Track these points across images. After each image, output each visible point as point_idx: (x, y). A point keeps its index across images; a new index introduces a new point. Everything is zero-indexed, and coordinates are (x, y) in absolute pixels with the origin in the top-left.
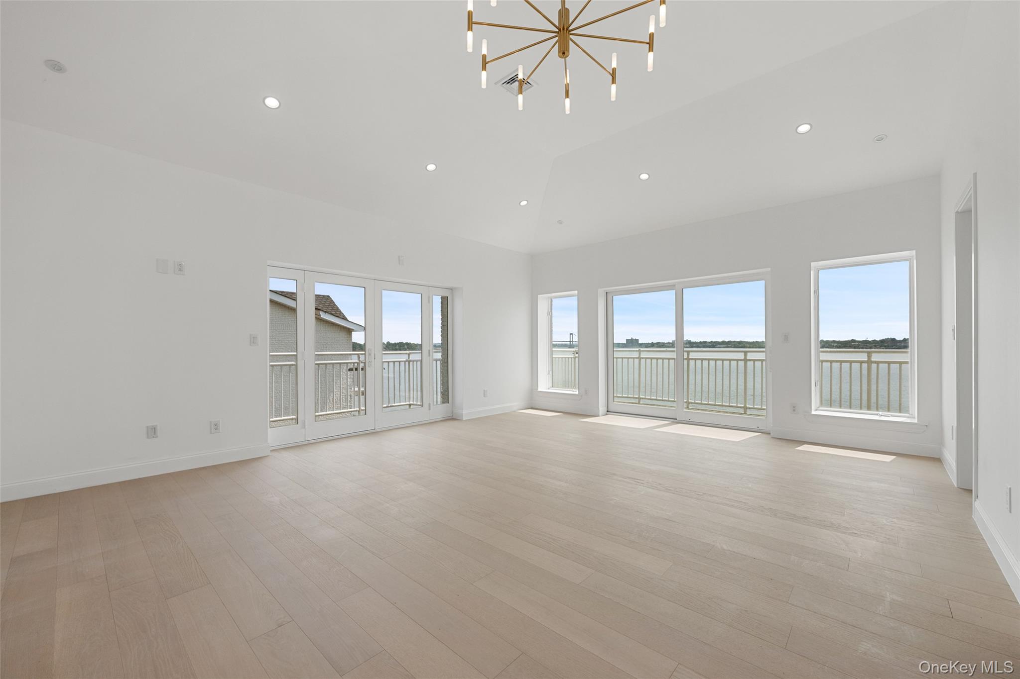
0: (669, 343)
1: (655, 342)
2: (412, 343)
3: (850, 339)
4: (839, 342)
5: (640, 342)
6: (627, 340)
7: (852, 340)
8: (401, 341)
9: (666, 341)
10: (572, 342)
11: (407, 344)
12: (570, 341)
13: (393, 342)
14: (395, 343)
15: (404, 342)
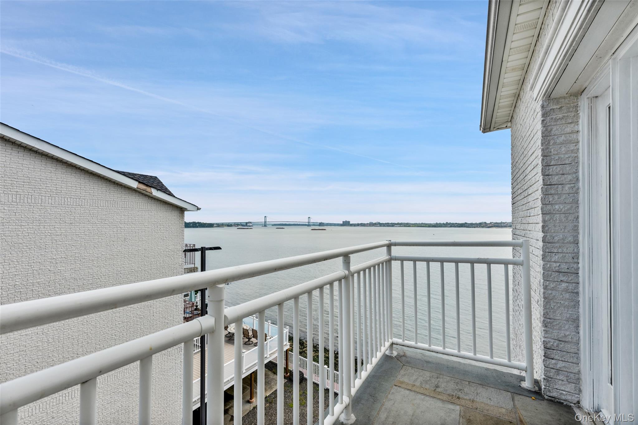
0: (368, 224)
1: (360, 223)
2: (202, 222)
3: (464, 222)
4: (459, 224)
5: (351, 223)
6: (343, 222)
7: (465, 223)
8: (194, 221)
9: (366, 223)
10: (310, 222)
11: (198, 223)
12: (308, 222)
13: (188, 222)
14: (190, 223)
15: (196, 222)
